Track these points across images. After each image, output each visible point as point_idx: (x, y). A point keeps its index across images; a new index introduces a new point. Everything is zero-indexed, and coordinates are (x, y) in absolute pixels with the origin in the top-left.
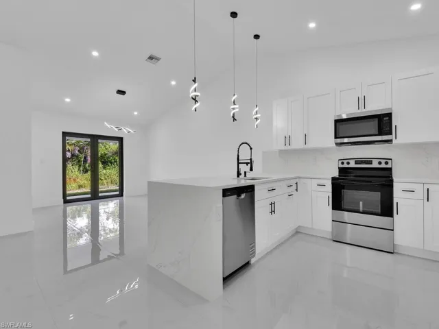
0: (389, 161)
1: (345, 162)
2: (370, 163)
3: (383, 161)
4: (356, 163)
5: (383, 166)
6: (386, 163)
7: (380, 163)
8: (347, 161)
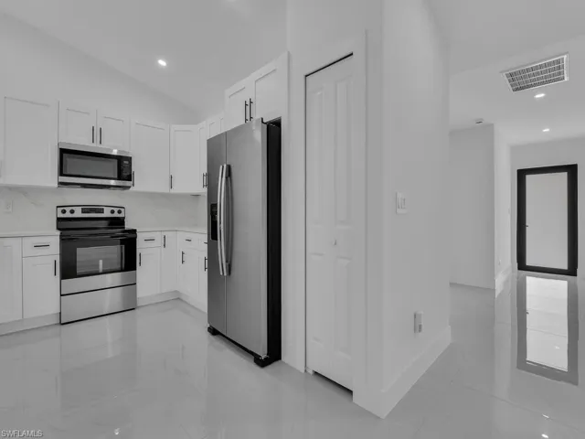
0: (122, 210)
1: (68, 209)
2: (101, 211)
3: (116, 210)
4: (83, 211)
5: (116, 215)
6: (120, 212)
7: (113, 212)
8: (71, 208)
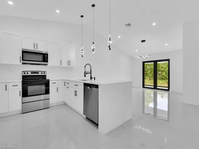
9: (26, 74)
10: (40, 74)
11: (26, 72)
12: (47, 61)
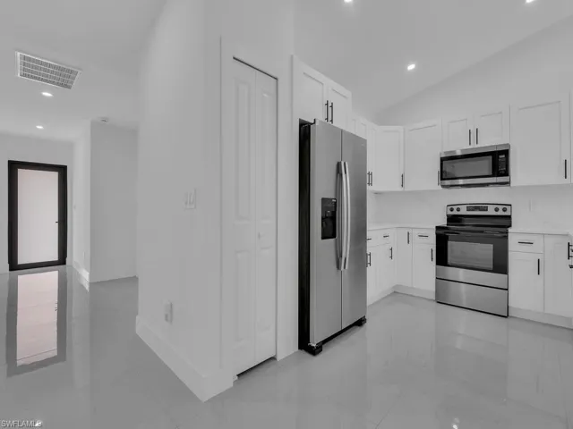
9: (455, 212)
10: (491, 211)
11: (455, 208)
12: (506, 174)
